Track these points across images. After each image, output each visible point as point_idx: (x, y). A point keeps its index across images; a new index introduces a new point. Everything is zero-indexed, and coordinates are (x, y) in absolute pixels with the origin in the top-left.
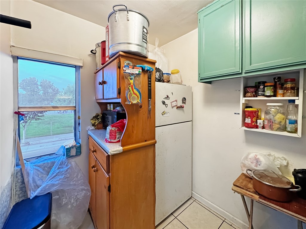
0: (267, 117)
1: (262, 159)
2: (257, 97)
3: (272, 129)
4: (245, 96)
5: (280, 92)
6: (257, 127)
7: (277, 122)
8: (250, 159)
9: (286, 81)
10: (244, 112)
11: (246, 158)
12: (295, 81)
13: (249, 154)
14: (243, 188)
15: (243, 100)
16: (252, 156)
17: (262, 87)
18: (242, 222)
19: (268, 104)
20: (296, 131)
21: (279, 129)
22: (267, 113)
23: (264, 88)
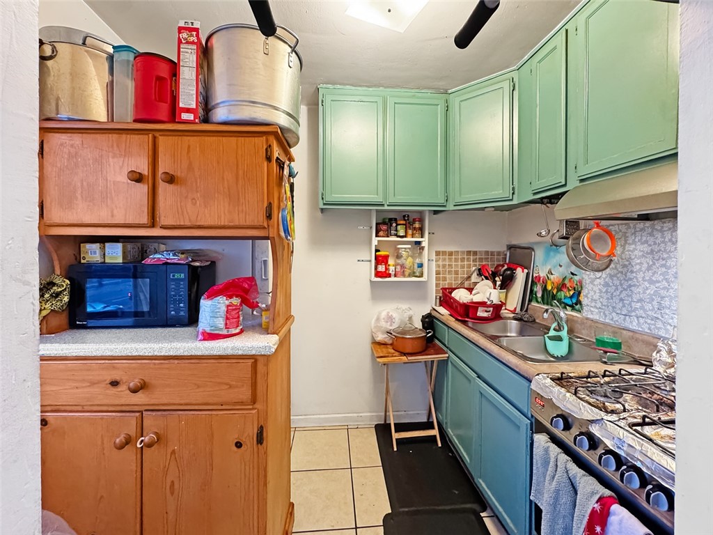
0: (399, 261)
1: (395, 315)
2: (388, 237)
3: (404, 276)
4: (377, 236)
5: (410, 232)
6: (389, 276)
7: (407, 267)
8: (384, 319)
9: (414, 220)
10: (376, 257)
11: (378, 319)
12: (421, 221)
13: (380, 313)
14: (388, 357)
15: (375, 241)
16: (384, 315)
17: (394, 225)
18: (369, 414)
19: (399, 246)
20: (421, 275)
21: (409, 276)
22: (398, 257)
23: (396, 226)
